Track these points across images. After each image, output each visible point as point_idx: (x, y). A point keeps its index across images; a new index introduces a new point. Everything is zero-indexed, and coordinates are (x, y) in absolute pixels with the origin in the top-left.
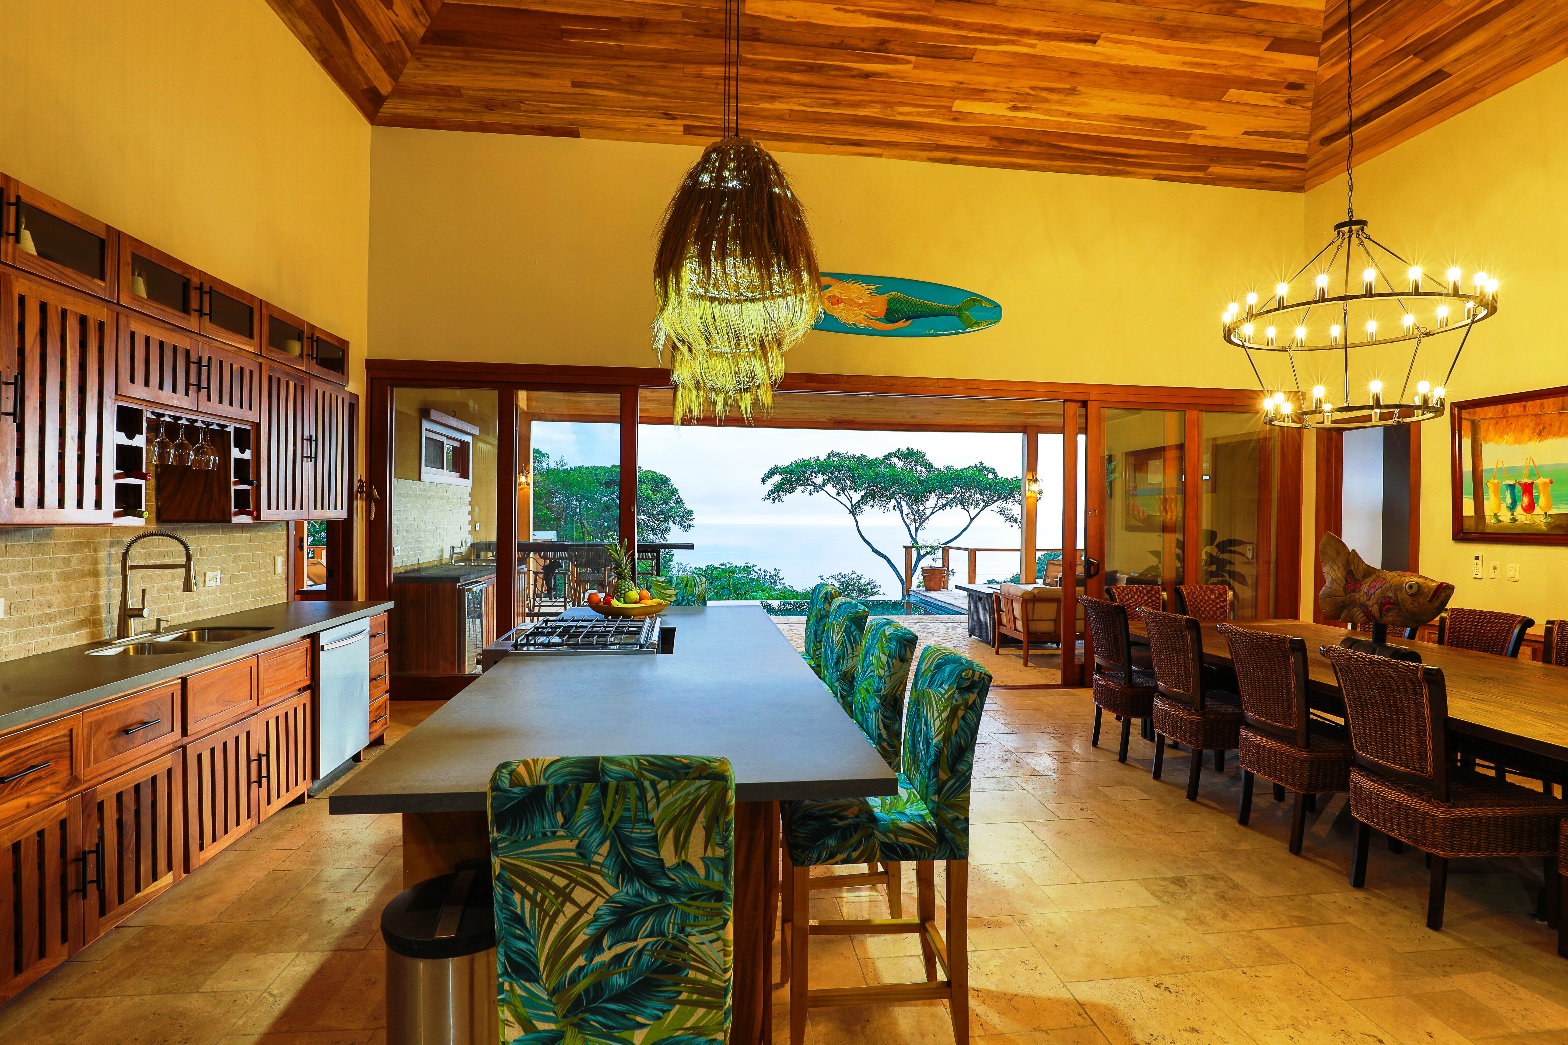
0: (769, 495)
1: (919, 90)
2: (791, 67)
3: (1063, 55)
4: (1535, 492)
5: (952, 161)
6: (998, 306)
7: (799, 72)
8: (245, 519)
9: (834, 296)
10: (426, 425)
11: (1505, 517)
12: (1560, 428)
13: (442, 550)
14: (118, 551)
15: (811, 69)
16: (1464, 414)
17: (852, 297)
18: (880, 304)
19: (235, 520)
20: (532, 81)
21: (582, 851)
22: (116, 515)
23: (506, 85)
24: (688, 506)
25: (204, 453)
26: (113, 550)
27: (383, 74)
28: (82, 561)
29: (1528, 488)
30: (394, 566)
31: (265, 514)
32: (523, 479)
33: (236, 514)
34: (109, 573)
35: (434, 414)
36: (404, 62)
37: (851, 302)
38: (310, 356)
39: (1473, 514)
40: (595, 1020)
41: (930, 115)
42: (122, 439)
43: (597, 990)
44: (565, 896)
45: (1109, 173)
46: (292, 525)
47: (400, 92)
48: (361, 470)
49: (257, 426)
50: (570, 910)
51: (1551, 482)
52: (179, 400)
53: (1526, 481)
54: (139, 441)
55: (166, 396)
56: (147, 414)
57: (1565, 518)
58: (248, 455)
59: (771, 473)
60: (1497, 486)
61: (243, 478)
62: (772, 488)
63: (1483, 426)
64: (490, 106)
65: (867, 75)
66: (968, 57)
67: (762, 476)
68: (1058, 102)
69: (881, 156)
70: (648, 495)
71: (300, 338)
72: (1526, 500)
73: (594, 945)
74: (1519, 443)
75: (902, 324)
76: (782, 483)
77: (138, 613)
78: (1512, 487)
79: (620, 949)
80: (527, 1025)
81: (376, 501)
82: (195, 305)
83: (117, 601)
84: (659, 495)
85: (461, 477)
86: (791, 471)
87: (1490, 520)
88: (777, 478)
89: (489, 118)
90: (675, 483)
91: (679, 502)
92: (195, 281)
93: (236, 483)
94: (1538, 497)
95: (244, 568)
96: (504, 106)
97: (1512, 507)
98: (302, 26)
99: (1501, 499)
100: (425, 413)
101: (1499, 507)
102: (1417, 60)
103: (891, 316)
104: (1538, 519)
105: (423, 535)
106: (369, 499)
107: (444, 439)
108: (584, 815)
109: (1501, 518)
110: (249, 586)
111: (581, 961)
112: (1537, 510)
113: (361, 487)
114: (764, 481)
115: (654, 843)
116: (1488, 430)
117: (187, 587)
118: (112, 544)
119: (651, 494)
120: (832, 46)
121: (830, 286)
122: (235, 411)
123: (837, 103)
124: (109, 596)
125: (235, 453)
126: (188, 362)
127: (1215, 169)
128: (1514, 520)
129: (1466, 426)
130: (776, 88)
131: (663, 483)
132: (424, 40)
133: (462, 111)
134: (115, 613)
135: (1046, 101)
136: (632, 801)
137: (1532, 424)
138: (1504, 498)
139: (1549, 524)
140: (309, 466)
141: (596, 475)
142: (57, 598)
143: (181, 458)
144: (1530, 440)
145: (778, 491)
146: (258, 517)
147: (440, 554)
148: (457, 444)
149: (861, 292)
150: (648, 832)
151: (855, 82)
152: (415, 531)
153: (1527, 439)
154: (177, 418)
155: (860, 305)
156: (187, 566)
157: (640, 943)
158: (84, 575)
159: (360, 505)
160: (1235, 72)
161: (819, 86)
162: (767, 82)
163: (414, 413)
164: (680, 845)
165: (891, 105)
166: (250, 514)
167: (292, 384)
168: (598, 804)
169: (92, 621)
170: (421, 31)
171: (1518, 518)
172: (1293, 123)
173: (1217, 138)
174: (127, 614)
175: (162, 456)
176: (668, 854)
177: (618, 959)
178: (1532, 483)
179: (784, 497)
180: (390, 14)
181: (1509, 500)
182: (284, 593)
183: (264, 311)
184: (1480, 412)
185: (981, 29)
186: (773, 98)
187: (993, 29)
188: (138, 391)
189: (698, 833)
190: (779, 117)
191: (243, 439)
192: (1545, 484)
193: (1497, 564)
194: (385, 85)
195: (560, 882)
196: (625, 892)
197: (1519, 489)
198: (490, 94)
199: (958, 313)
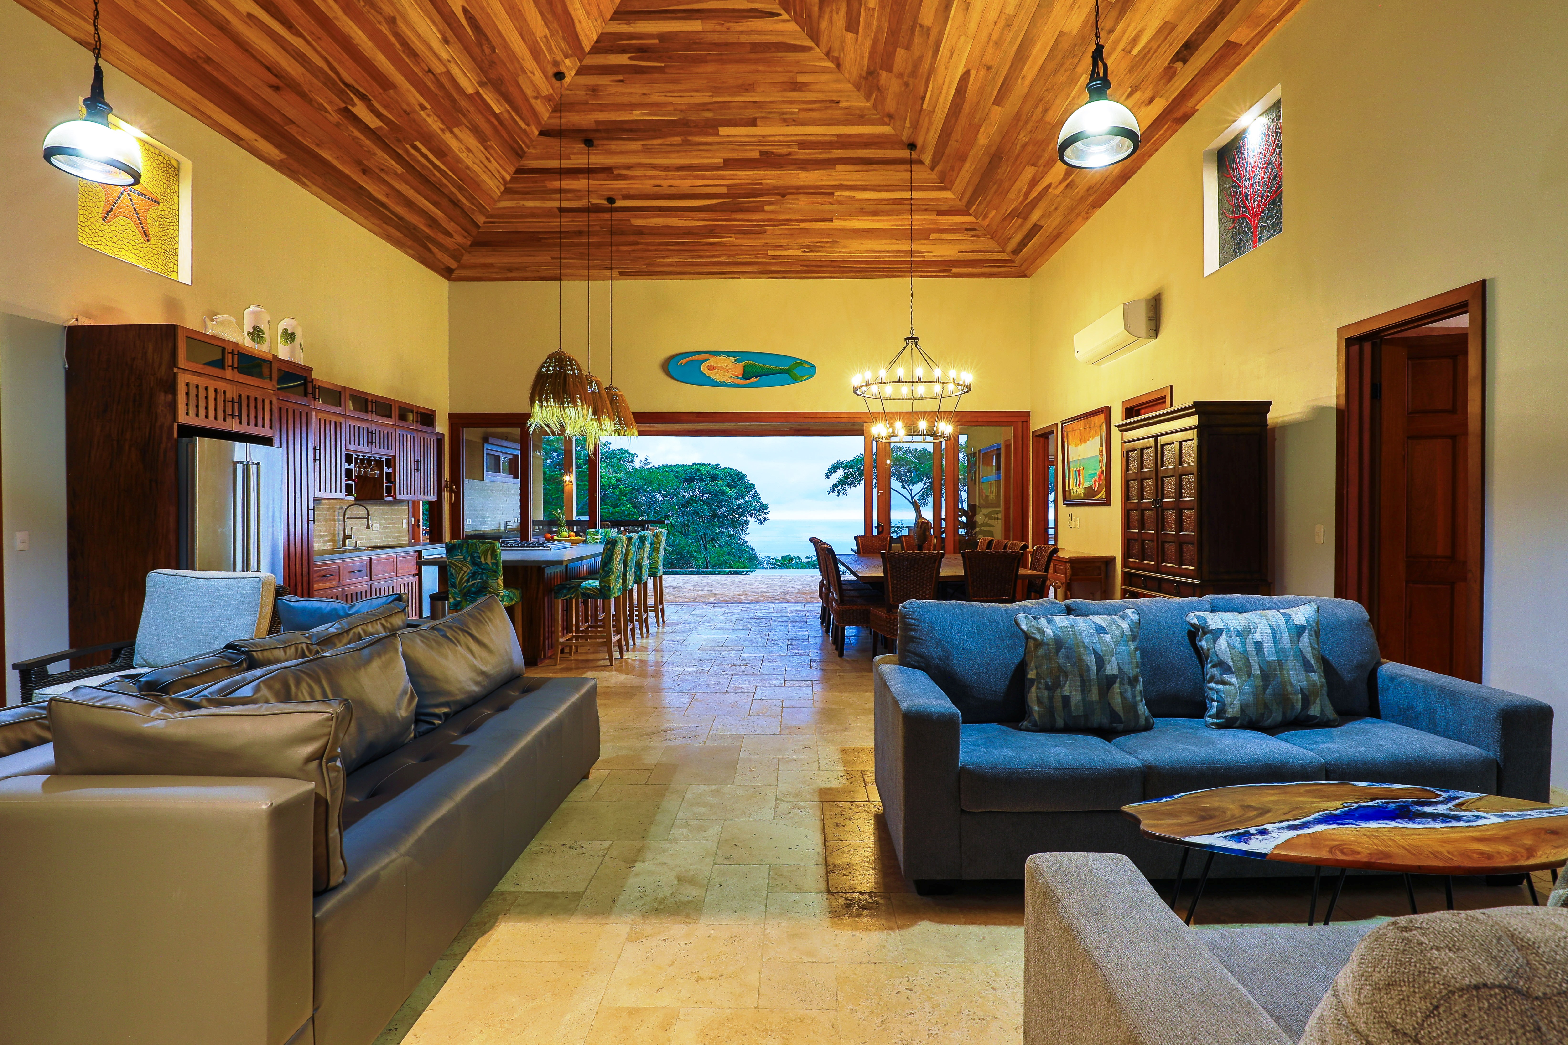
0: (834, 489)
1: (744, 248)
2: (667, 244)
3: (817, 227)
4: (1081, 475)
5: (784, 278)
6: (813, 366)
7: (672, 245)
8: (390, 499)
9: (711, 366)
10: (487, 446)
13: (500, 523)
14: (342, 512)
15: (678, 244)
16: (1065, 428)
17: (722, 365)
18: (739, 369)
19: (386, 499)
20: (530, 258)
21: (465, 559)
22: (346, 495)
23: (517, 261)
24: (764, 501)
25: (374, 470)
26: (340, 511)
27: (452, 261)
28: (330, 515)
29: (1079, 473)
30: (465, 530)
31: (399, 497)
32: (567, 478)
33: (386, 496)
34: (339, 521)
35: (491, 440)
36: (462, 255)
37: (721, 368)
38: (417, 422)
39: (1068, 489)
40: (469, 598)
41: (758, 258)
42: (346, 466)
43: (469, 591)
44: (461, 569)
45: (887, 277)
46: (410, 503)
47: (462, 267)
48: (446, 476)
49: (394, 457)
50: (463, 572)
52: (366, 449)
54: (352, 466)
55: (361, 448)
56: (355, 456)
58: (390, 470)
59: (834, 468)
60: (1072, 471)
61: (389, 481)
62: (835, 482)
64: (510, 270)
65: (711, 244)
66: (765, 232)
67: (826, 471)
68: (829, 247)
69: (739, 278)
70: (724, 490)
71: (412, 412)
73: (468, 581)
75: (753, 380)
76: (846, 477)
77: (350, 537)
79: (473, 582)
80: (454, 599)
81: (455, 492)
82: (370, 409)
83: (341, 533)
84: (735, 490)
85: (514, 478)
86: (851, 465)
87: (1072, 492)
88: (840, 473)
89: (510, 275)
90: (751, 479)
91: (756, 496)
92: (370, 399)
93: (386, 483)
94: (1081, 478)
95: (389, 524)
96: (517, 269)
98: (410, 251)
99: (1073, 479)
100: (486, 440)
101: (1073, 484)
102: (1020, 220)
103: (746, 375)
105: (486, 513)
106: (451, 491)
107: (500, 454)
108: (464, 550)
110: (391, 532)
111: (465, 584)
112: (1081, 485)
113: (447, 484)
114: (828, 475)
115: (480, 558)
116: (1070, 438)
117: (368, 527)
118: (339, 509)
119: (727, 489)
120: (684, 234)
121: (708, 360)
122: (385, 451)
123: (701, 257)
124: (339, 530)
125: (386, 469)
126: (368, 433)
127: (955, 271)
130: (663, 253)
131: (740, 479)
132: (471, 246)
133: (496, 273)
134: (341, 538)
135: (823, 247)
136: (474, 548)
137: (1079, 435)
140: (417, 474)
141: (677, 472)
142: (323, 529)
143: (365, 472)
145: (842, 485)
146: (395, 498)
147: (498, 526)
148: (511, 457)
149: (727, 362)
150: (478, 555)
151: (706, 247)
152: (481, 510)
153: (1078, 443)
154: (364, 456)
155: (727, 370)
156: (368, 518)
157: (478, 581)
158: (331, 520)
159: (446, 495)
160: (927, 226)
161: (686, 250)
162: (656, 250)
163: (479, 440)
164: (485, 559)
165: (733, 255)
166: (392, 496)
167: (409, 436)
168: (467, 548)
169: (333, 540)
170: (469, 243)
172: (987, 246)
173: (943, 256)
174: (346, 538)
175: (359, 472)
176: (482, 560)
177: (473, 584)
179: (848, 491)
180: (453, 240)
182: (407, 538)
183: (397, 405)
184: (1068, 427)
185: (764, 221)
186: (663, 257)
187: (769, 220)
188: (352, 447)
189: (489, 556)
190: (670, 265)
191: (389, 463)
192: (1083, 470)
194: (453, 264)
195: (460, 566)
196: (474, 569)
198: (509, 265)
199: (787, 372)
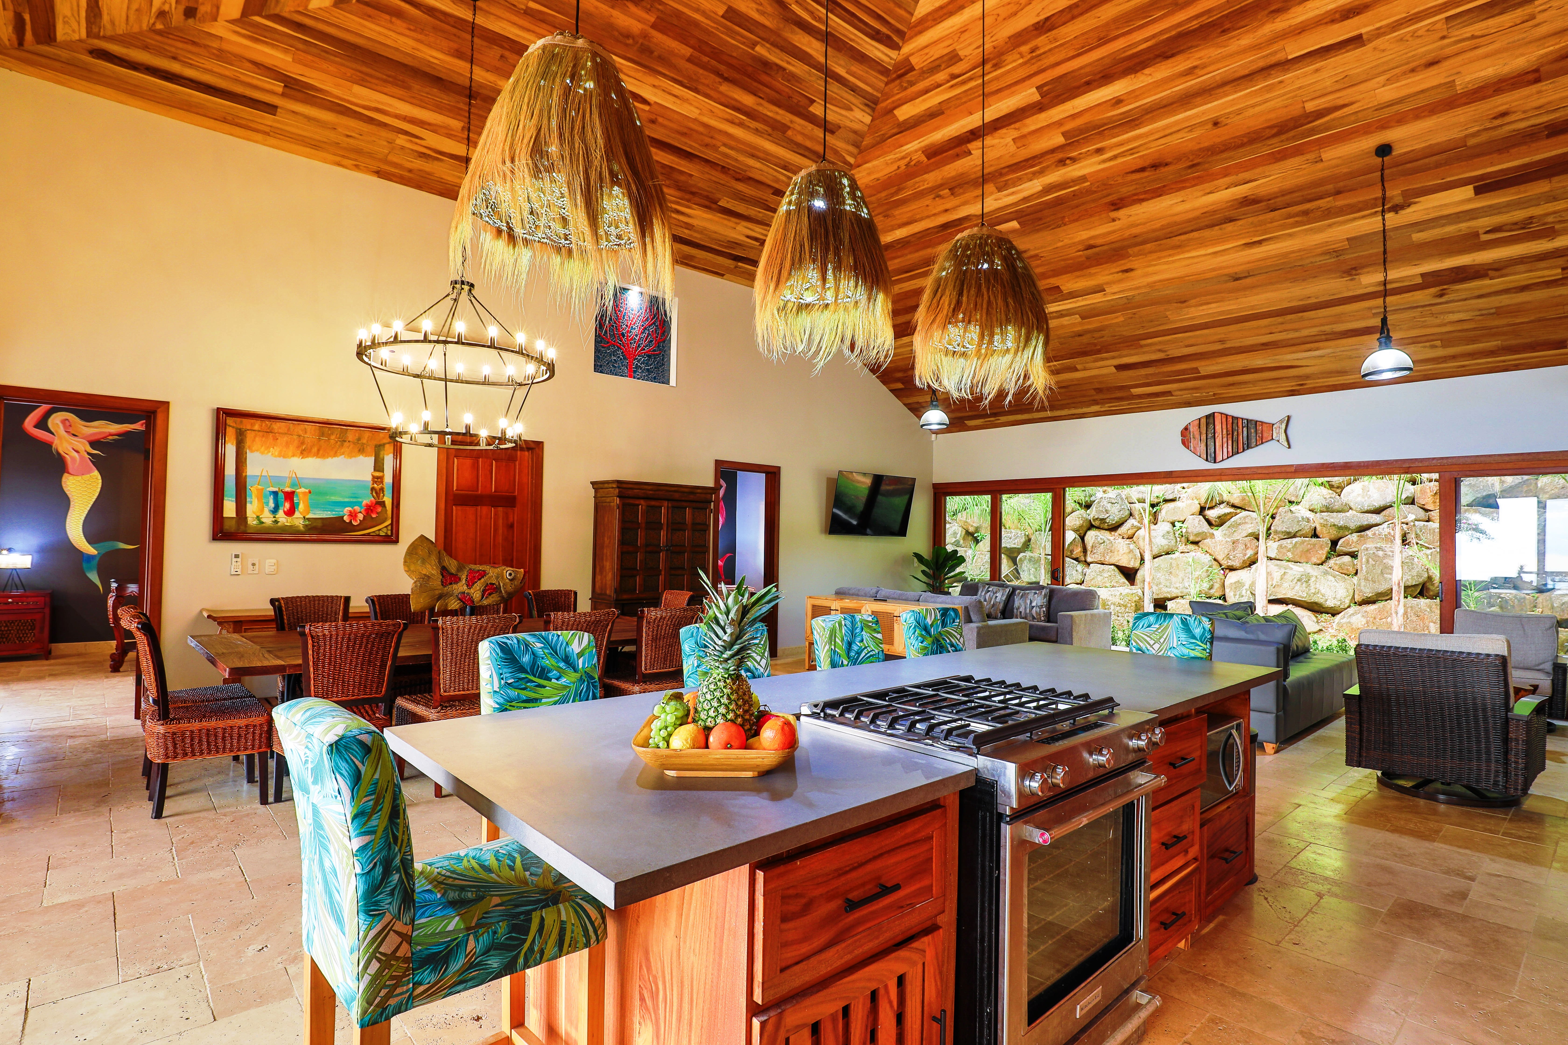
4: (296, 500)
11: (268, 519)
12: (319, 450)
16: (230, 421)
29: (290, 496)
39: (234, 516)
51: (310, 492)
53: (288, 489)
57: (320, 521)
60: (260, 491)
63: (249, 436)
72: (287, 505)
74: (284, 457)
78: (275, 494)
87: (252, 521)
94: (298, 504)
97: (275, 511)
99: (263, 504)
101: (262, 511)
104: (297, 521)
109: (263, 520)
112: (297, 514)
116: (254, 441)
128: (276, 522)
129: (231, 433)
137: (296, 443)
138: (267, 503)
139: (306, 525)
144: (293, 456)
153: (290, 454)
171: (280, 520)
178: (294, 492)
181: (272, 505)
184: (246, 423)
192: (304, 493)
193: (256, 561)
197: (281, 496)
